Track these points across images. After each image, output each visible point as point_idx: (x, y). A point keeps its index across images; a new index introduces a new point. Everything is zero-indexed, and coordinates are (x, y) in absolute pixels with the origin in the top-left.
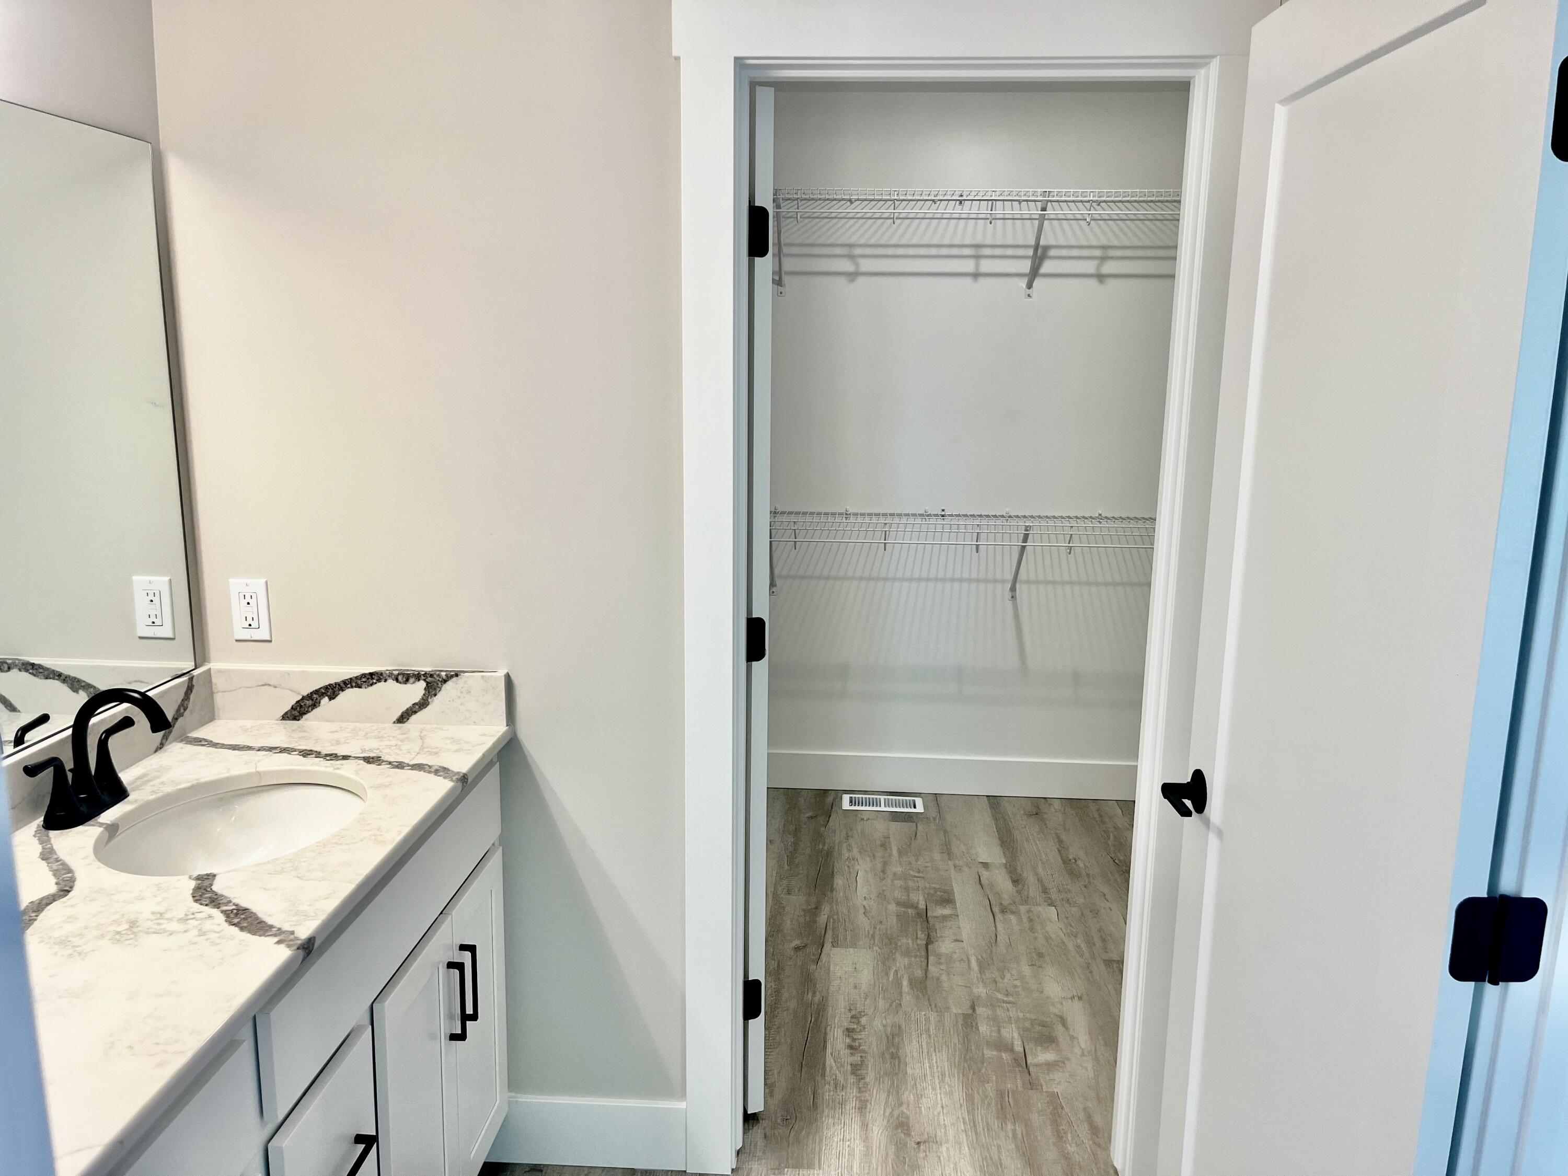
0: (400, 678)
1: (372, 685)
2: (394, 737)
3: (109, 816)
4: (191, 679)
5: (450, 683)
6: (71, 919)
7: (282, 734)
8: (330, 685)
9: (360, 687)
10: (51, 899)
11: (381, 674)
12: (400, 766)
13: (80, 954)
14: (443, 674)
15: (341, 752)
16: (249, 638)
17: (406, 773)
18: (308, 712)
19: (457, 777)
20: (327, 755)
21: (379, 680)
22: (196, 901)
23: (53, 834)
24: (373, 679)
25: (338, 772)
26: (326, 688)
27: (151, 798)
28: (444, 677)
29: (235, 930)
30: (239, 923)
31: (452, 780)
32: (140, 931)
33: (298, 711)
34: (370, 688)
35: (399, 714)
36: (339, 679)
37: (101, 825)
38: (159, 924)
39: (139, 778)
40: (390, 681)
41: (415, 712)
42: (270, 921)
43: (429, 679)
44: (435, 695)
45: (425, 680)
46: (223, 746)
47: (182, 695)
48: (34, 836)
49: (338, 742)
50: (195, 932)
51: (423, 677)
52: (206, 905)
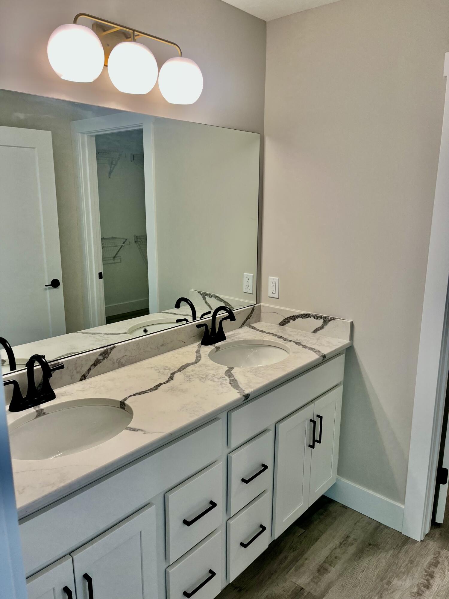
0: (315, 317)
1: (306, 318)
2: (309, 337)
3: (218, 344)
4: (254, 307)
5: (331, 322)
6: (193, 371)
7: (276, 329)
8: (294, 316)
9: (302, 318)
10: (192, 364)
11: (310, 315)
12: (305, 347)
13: (190, 381)
14: (330, 318)
15: (290, 339)
16: (272, 297)
17: (306, 350)
18: (286, 324)
19: (321, 355)
20: (285, 339)
21: (309, 317)
22: (225, 374)
23: (202, 346)
24: (307, 316)
25: (286, 345)
26: (292, 316)
27: (231, 341)
28: (330, 319)
29: (230, 385)
30: (232, 384)
31: (319, 356)
32: (207, 379)
33: (284, 323)
34: (306, 319)
35: (314, 330)
36: (296, 314)
37: (215, 346)
38: (213, 378)
39: (231, 335)
40: (312, 318)
41: (319, 330)
42: (240, 385)
43: (325, 319)
44: (326, 325)
45: (323, 319)
46: (258, 330)
47: (250, 312)
48: (198, 346)
49: (291, 335)
50: (220, 383)
51: (323, 318)
52: (227, 376)
